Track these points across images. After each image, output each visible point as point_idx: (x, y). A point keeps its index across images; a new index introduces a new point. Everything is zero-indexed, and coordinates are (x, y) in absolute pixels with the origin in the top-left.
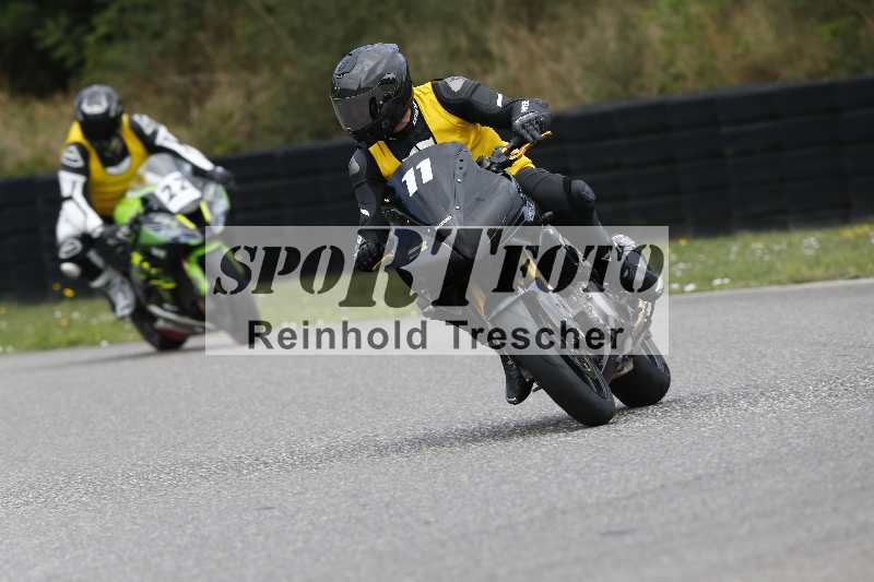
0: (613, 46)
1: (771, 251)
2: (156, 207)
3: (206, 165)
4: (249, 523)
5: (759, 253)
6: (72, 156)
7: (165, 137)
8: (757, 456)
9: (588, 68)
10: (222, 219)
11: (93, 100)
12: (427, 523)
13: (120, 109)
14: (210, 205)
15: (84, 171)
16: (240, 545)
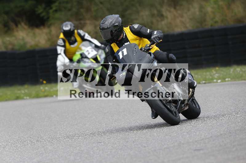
0: (198, 13)
1: (242, 71)
2: (84, 56)
3: (99, 44)
4: (95, 147)
5: (239, 71)
6: (60, 42)
7: (87, 37)
8: (238, 128)
9: (191, 19)
10: (103, 60)
11: (66, 26)
12: (145, 147)
13: (74, 28)
14: (100, 56)
15: (64, 46)
16: (92, 153)
